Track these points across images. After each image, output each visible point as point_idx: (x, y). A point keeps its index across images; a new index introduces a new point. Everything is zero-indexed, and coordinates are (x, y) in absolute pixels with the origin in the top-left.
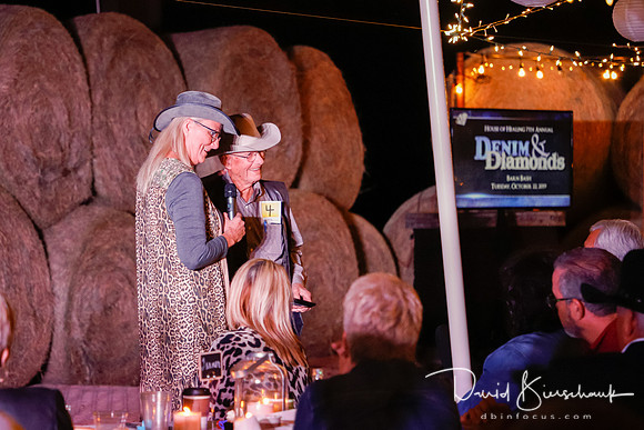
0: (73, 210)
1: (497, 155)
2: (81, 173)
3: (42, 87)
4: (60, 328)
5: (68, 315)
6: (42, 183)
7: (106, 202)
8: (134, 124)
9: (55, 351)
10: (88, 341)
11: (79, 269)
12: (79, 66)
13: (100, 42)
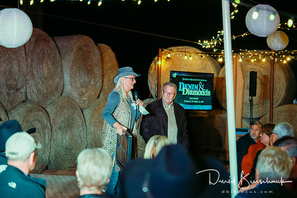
0: (19, 104)
1: (187, 89)
2: (22, 90)
3: (9, 56)
6: (8, 94)
8: (42, 72)
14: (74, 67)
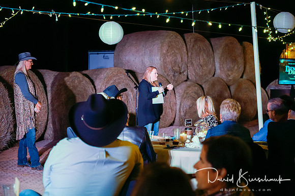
0: (182, 83)
2: (184, 73)
3: (175, 52)
4: (178, 112)
5: (180, 109)
6: (174, 76)
7: (191, 81)
8: (199, 61)
9: (176, 118)
10: (185, 115)
11: (183, 97)
12: (185, 46)
13: (191, 41)
14: (222, 58)
